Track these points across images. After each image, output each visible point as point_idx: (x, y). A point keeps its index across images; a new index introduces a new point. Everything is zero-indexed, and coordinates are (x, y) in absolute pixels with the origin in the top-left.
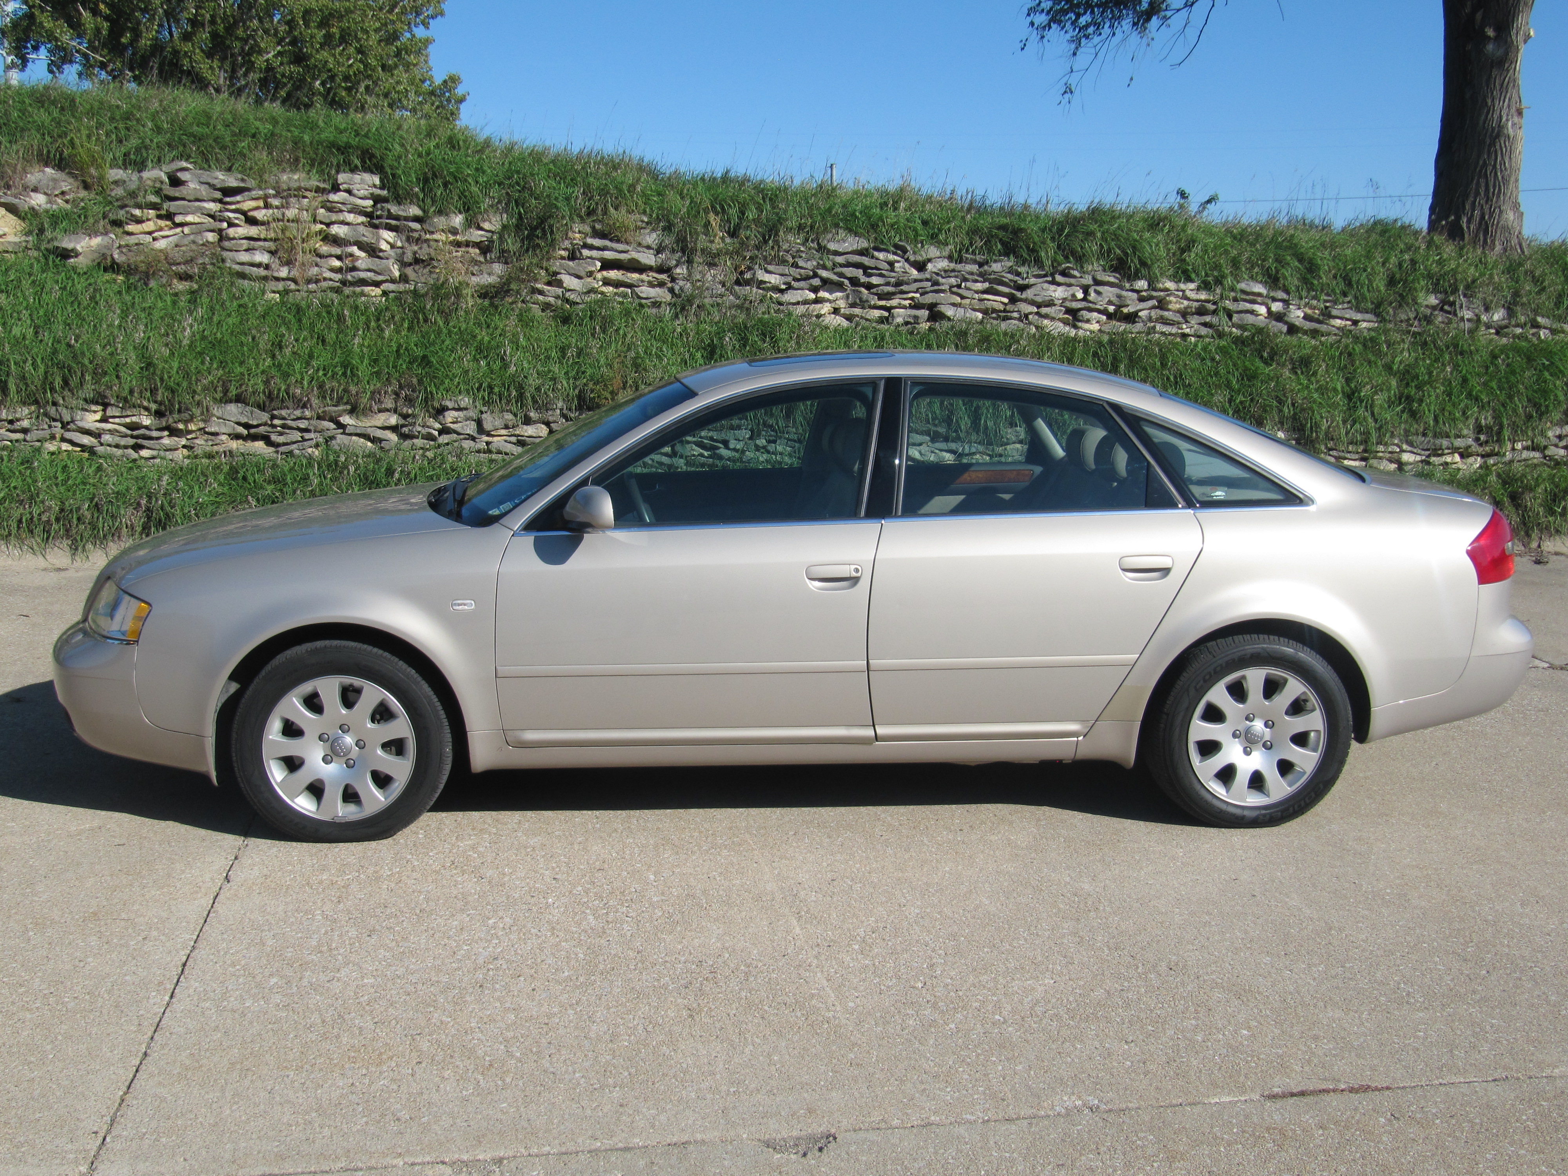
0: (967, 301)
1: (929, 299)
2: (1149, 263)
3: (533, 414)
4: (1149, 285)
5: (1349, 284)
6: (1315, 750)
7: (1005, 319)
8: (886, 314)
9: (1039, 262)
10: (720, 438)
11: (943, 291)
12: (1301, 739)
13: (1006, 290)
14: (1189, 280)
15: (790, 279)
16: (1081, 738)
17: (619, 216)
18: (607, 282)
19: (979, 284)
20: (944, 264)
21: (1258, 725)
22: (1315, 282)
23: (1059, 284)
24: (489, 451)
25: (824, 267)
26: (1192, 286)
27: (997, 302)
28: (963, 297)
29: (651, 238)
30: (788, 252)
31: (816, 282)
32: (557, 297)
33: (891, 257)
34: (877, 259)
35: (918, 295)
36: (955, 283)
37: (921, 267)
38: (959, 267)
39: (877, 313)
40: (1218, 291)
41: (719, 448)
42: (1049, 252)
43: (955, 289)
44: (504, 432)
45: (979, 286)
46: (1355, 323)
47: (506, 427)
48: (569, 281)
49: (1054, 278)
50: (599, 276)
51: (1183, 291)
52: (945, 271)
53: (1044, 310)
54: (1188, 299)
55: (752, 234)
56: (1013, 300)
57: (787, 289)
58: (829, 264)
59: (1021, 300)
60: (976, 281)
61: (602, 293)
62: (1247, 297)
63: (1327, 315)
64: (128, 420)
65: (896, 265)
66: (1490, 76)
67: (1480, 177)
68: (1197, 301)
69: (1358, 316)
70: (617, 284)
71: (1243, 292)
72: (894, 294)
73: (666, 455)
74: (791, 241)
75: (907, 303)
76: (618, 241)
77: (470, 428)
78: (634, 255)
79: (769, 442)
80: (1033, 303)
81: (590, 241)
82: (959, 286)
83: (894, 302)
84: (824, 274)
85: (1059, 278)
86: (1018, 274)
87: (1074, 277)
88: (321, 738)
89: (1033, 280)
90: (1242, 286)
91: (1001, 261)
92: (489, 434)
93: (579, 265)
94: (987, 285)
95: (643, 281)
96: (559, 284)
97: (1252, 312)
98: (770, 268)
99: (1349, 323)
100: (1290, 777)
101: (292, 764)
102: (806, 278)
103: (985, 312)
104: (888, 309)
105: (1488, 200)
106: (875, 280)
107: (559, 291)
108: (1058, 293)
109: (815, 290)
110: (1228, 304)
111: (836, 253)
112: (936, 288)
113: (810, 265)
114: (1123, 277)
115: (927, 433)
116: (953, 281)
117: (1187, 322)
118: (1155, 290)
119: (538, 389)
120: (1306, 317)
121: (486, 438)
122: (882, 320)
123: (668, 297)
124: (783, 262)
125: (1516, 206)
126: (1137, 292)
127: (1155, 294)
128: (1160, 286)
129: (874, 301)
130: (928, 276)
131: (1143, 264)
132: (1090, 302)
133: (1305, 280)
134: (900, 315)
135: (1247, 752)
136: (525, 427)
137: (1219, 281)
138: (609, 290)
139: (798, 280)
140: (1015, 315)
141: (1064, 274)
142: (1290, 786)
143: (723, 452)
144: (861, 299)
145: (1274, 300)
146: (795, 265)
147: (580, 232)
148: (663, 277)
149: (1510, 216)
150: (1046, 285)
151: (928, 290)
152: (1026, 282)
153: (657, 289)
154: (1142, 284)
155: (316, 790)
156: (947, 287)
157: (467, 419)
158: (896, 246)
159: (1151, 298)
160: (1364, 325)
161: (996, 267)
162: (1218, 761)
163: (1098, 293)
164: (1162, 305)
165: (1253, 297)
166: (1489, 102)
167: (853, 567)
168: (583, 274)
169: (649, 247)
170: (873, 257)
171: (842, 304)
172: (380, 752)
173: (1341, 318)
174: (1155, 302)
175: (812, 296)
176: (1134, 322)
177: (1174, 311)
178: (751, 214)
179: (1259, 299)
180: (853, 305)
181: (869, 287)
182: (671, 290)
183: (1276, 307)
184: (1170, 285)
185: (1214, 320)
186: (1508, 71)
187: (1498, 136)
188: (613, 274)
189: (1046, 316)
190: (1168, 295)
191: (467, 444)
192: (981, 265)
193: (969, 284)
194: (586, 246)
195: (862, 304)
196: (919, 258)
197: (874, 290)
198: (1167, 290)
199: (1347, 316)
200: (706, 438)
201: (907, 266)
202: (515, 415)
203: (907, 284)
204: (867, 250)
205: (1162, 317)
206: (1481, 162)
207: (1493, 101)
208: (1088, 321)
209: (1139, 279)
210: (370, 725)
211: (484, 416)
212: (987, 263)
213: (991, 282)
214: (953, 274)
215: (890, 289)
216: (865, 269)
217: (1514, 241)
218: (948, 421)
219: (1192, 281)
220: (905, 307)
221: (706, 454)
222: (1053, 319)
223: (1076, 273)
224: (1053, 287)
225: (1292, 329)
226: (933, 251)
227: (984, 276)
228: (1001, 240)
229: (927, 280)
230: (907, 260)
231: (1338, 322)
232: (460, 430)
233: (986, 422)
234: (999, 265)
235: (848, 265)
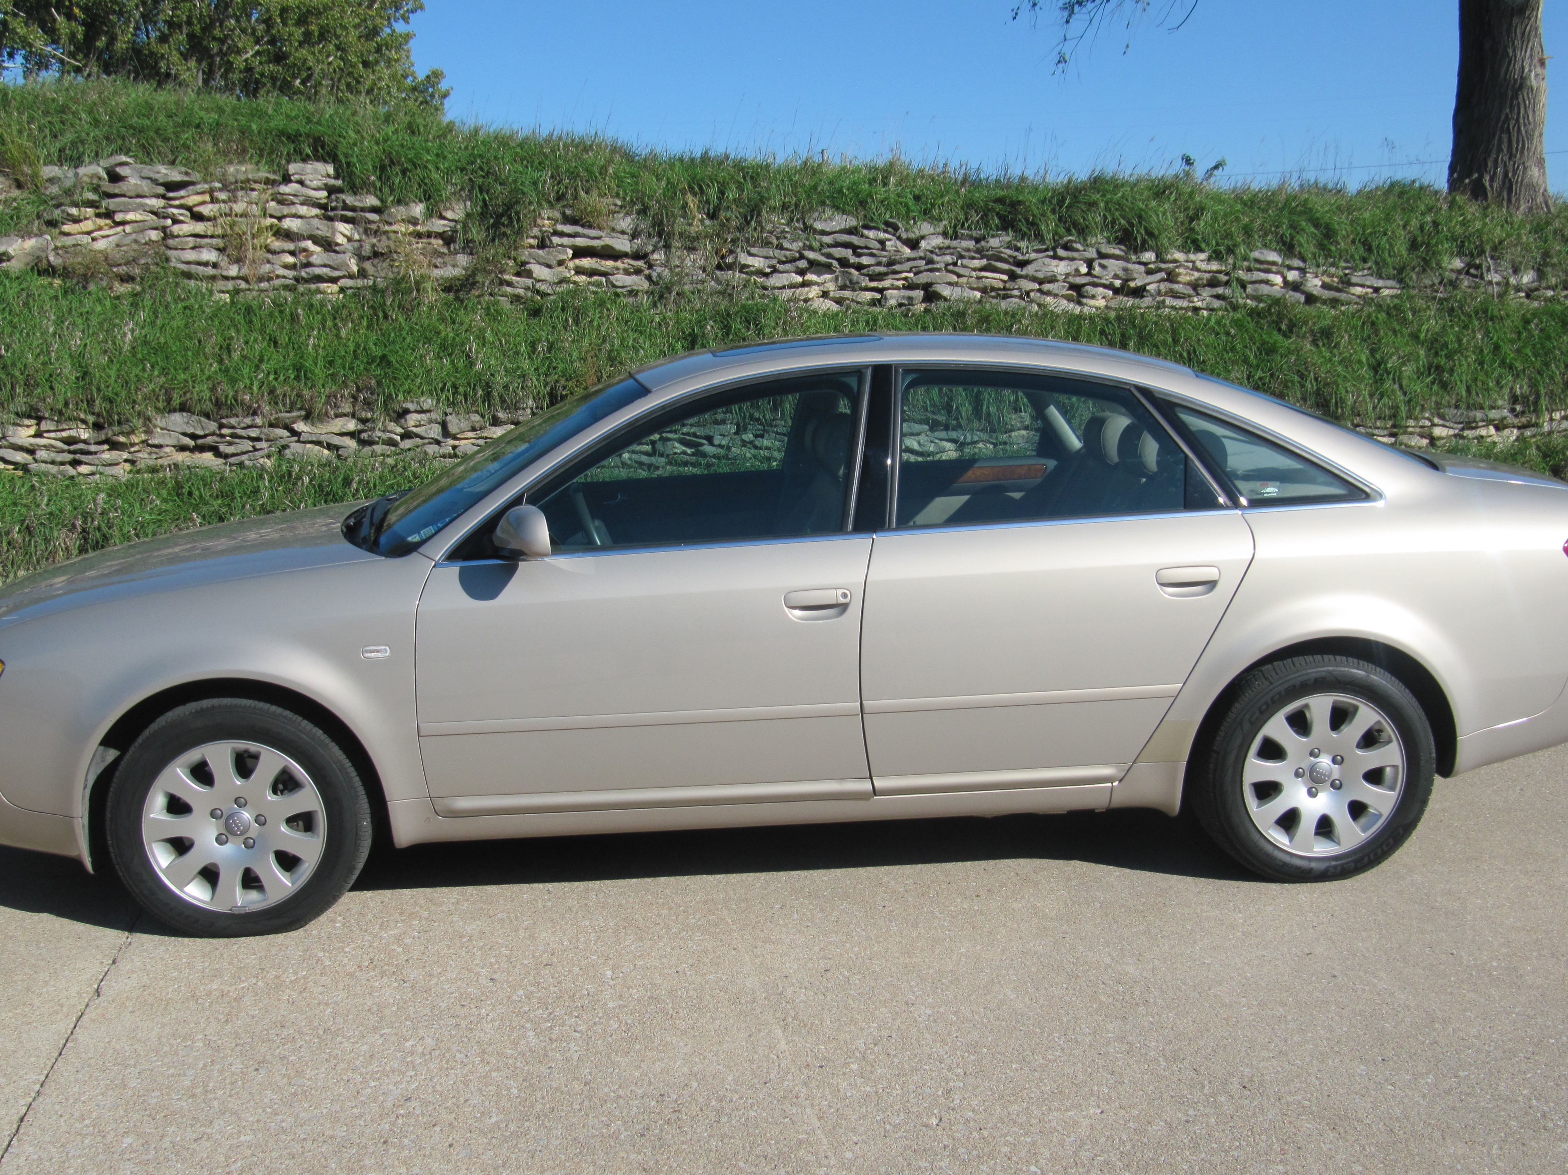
0: (964, 280)
1: (924, 278)
2: (1156, 233)
3: (501, 415)
4: (1157, 257)
5: (1369, 250)
6: (1392, 788)
7: (1005, 297)
8: (878, 296)
9: (1039, 237)
10: (703, 434)
11: (938, 270)
12: (1375, 776)
13: (1005, 266)
14: (1199, 250)
15: (774, 262)
16: (1115, 784)
17: (592, 200)
18: (579, 271)
19: (976, 261)
20: (938, 241)
21: (1325, 761)
22: (1333, 248)
23: (1061, 259)
24: (455, 456)
25: (811, 248)
26: (1203, 256)
27: (996, 279)
28: (959, 276)
29: (626, 223)
30: (771, 233)
31: (803, 264)
32: (527, 289)
33: (882, 235)
34: (867, 238)
35: (911, 275)
36: (951, 261)
37: (913, 244)
38: (954, 243)
39: (869, 295)
40: (1231, 261)
41: (703, 445)
42: (1049, 226)
43: (951, 268)
44: (471, 434)
45: (977, 263)
46: (1376, 290)
47: (474, 429)
48: (539, 271)
49: (1055, 253)
50: (571, 264)
51: (1193, 262)
52: (940, 248)
53: (1046, 287)
54: (1198, 270)
55: (733, 216)
56: (1013, 277)
57: (772, 273)
58: (816, 245)
59: (1021, 277)
60: (973, 258)
61: (575, 283)
62: (1262, 267)
63: (1346, 282)
64: (65, 434)
65: (888, 243)
66: (1510, 25)
67: (1502, 132)
68: (1209, 272)
69: (1380, 283)
70: (592, 273)
71: (1257, 261)
72: (886, 274)
73: (646, 454)
74: (776, 221)
75: (900, 283)
76: (590, 227)
77: (435, 431)
78: (607, 241)
79: (756, 436)
80: (1034, 279)
81: (560, 227)
82: (955, 264)
83: (886, 283)
84: (811, 255)
85: (1061, 252)
86: (1018, 249)
87: (1077, 250)
88: (213, 814)
89: (1033, 256)
90: (1256, 254)
91: (998, 236)
92: (455, 438)
93: (549, 253)
94: (984, 262)
95: (618, 269)
96: (529, 274)
97: (1267, 282)
98: (753, 250)
99: (1370, 290)
100: (1363, 820)
101: (181, 846)
102: (793, 260)
103: (984, 290)
104: (880, 291)
105: (1511, 156)
106: (865, 260)
107: (529, 282)
108: (1061, 268)
109: (802, 272)
110: (1241, 274)
111: (823, 233)
112: (930, 266)
113: (796, 246)
114: (1129, 248)
115: (925, 421)
116: (949, 259)
117: (1198, 294)
118: (1164, 261)
119: (506, 387)
120: (1325, 286)
121: (451, 442)
122: (874, 303)
123: (646, 285)
124: (767, 244)
125: (1541, 163)
126: (1145, 264)
127: (1163, 266)
128: (1169, 257)
129: (865, 282)
130: (922, 254)
131: (1150, 234)
132: (1095, 276)
133: (1321, 247)
134: (894, 297)
135: (1312, 794)
136: (493, 428)
137: (1230, 251)
138: (582, 279)
139: (784, 263)
140: (1016, 293)
141: (1066, 247)
142: (1364, 831)
143: (708, 449)
144: (851, 281)
145: (1290, 268)
146: (780, 247)
147: (549, 219)
148: (640, 263)
149: (1535, 172)
150: (1047, 260)
151: (922, 269)
152: (1026, 257)
153: (634, 277)
154: (1149, 256)
155: (210, 875)
156: (942, 266)
157: (431, 421)
158: (887, 224)
159: (1160, 270)
160: (1386, 292)
161: (994, 242)
162: (1278, 806)
163: (1103, 267)
164: (1171, 277)
165: (1267, 267)
166: (1510, 51)
167: (840, 592)
168: (554, 263)
169: (623, 233)
170: (862, 236)
171: (831, 287)
172: (284, 828)
173: (1362, 286)
174: (1163, 275)
175: (799, 279)
176: (1142, 297)
177: (1184, 284)
178: (732, 194)
179: (1274, 268)
180: (843, 288)
181: (859, 267)
182: (649, 278)
183: (1292, 276)
184: (1179, 256)
185: (1227, 292)
186: (1529, 19)
187: (1521, 87)
188: (586, 262)
189: (1048, 293)
190: (1177, 267)
191: (431, 449)
192: (978, 241)
193: (965, 262)
194: (556, 233)
195: (852, 286)
196: (912, 236)
197: (865, 271)
198: (1175, 261)
199: (1368, 283)
200: (688, 434)
201: (899, 244)
202: (483, 416)
203: (900, 263)
204: (856, 228)
205: (1171, 290)
206: (1503, 117)
207: (1514, 51)
208: (1093, 297)
209: (1147, 250)
210: (271, 797)
211: (449, 418)
212: (984, 238)
213: (989, 258)
214: (948, 251)
215: (882, 269)
216: (854, 248)
217: (1540, 199)
218: (948, 408)
219: (1202, 251)
220: (898, 288)
221: (689, 451)
222: (1055, 296)
223: (1078, 246)
224: (1055, 262)
225: (1310, 299)
226: (926, 228)
227: (981, 253)
228: (998, 214)
229: (921, 258)
230: (899, 238)
231: (1358, 290)
232: (423, 434)
233: (988, 407)
234: (997, 240)
235: (837, 245)
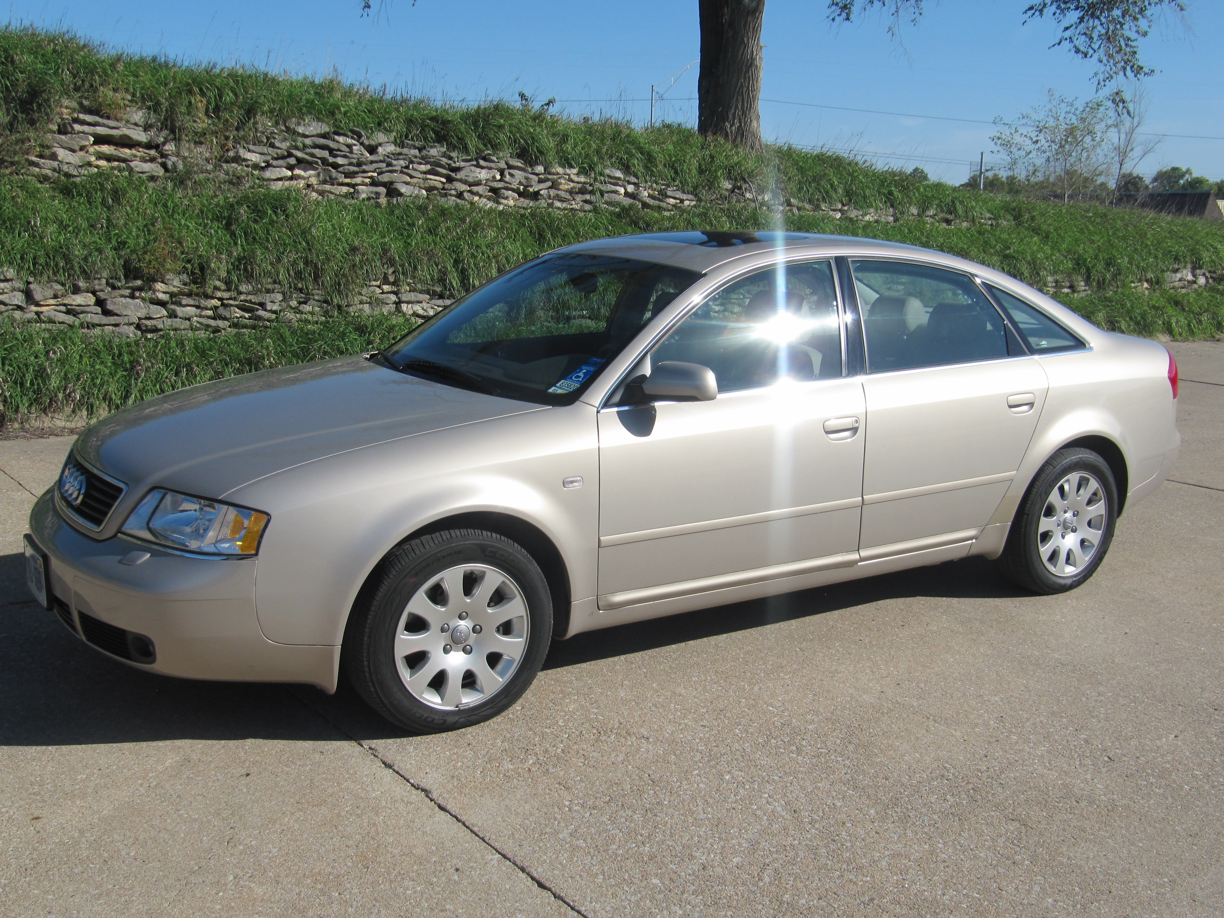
0: (415, 180)
1: (385, 178)
2: (545, 152)
3: (82, 284)
4: (545, 170)
5: (676, 172)
6: (1099, 529)
7: (446, 195)
8: (352, 190)
9: (466, 150)
10: (257, 301)
11: (396, 171)
12: (1092, 523)
13: (444, 171)
14: (571, 167)
15: (269, 158)
16: (974, 541)
17: (106, 93)
18: (100, 156)
19: (422, 166)
20: (391, 148)
21: (1070, 515)
22: (654, 170)
23: (482, 168)
24: (40, 321)
25: (297, 148)
26: (575, 171)
27: (437, 181)
28: (411, 177)
29: (138, 116)
30: (263, 133)
31: (292, 161)
32: (54, 170)
33: (350, 141)
34: (338, 142)
35: (376, 174)
36: (404, 165)
37: (372, 150)
38: (405, 151)
39: (345, 189)
40: (593, 175)
41: (257, 310)
42: (473, 142)
43: (405, 170)
44: (52, 302)
45: (423, 168)
46: (682, 201)
47: (55, 297)
48: (62, 153)
49: (478, 163)
50: (91, 150)
51: (569, 175)
52: (393, 154)
53: (475, 189)
54: (573, 181)
55: (234, 116)
56: (450, 180)
57: (267, 167)
58: (300, 145)
59: (457, 180)
60: (420, 164)
61: (97, 167)
62: (612, 181)
63: (663, 195)
65: (354, 148)
66: (746, 21)
67: (738, 95)
68: (578, 183)
69: (685, 197)
70: (109, 158)
71: (609, 176)
72: (357, 173)
73: (209, 317)
74: (265, 123)
75: (367, 180)
76: (108, 118)
77: (18, 299)
78: (125, 131)
79: (300, 303)
80: (465, 182)
81: (82, 116)
82: (407, 167)
83: (358, 180)
84: (299, 154)
85: (482, 162)
86: (451, 158)
87: (493, 162)
88: (442, 629)
89: (462, 164)
90: (607, 171)
91: (435, 147)
92: (38, 305)
93: (71, 139)
94: (429, 167)
95: (135, 156)
96: (54, 157)
97: (616, 192)
98: (251, 147)
99: (678, 201)
100: (1087, 550)
102: (283, 158)
103: (429, 189)
104: (353, 186)
105: (744, 113)
106: (340, 161)
107: (55, 164)
108: (483, 175)
109: (291, 168)
110: (598, 185)
111: (305, 136)
112: (390, 168)
113: (285, 145)
114: (526, 163)
115: (428, 292)
116: (402, 163)
117: (574, 199)
118: (550, 174)
119: (85, 259)
120: (650, 196)
121: (34, 308)
122: (346, 196)
123: (161, 172)
124: (260, 142)
125: (758, 117)
126: (537, 175)
127: (550, 177)
128: (554, 170)
129: (342, 179)
130: (382, 158)
131: (541, 153)
132: (507, 183)
133: (646, 167)
134: (364, 192)
135: (1064, 537)
136: (74, 297)
137: (591, 168)
138: (103, 163)
139: (276, 159)
140: (453, 192)
141: (485, 159)
142: (1087, 557)
143: (261, 313)
144: (330, 177)
145: (629, 183)
146: (272, 146)
147: (67, 108)
148: (153, 152)
149: (755, 124)
150: (473, 168)
151: (384, 170)
152: (457, 164)
153: (149, 164)
154: (540, 169)
155: (439, 683)
156: (399, 168)
157: (14, 290)
158: (352, 131)
159: (547, 180)
160: (687, 203)
161: (433, 152)
162: (1050, 547)
163: (512, 175)
164: (555, 185)
165: (616, 181)
166: (746, 40)
167: (854, 419)
168: (77, 148)
169: (136, 124)
170: (334, 140)
171: (314, 181)
172: (496, 635)
173: (675, 198)
174: (549, 184)
175: (289, 173)
176: (537, 200)
177: (564, 191)
178: (229, 97)
179: (620, 183)
180: (325, 182)
181: (336, 166)
182: (164, 166)
183: (631, 188)
184: (560, 170)
185: (593, 198)
186: (758, 18)
187: (751, 65)
188: (105, 149)
189: (477, 194)
190: (559, 178)
191: (18, 314)
192: (420, 150)
193: (415, 166)
194: (76, 121)
195: (332, 181)
196: (373, 143)
197: (341, 169)
198: (558, 174)
199: (677, 196)
200: (246, 301)
201: (363, 149)
202: (63, 285)
203: (365, 164)
204: (328, 133)
205: (557, 195)
206: (739, 84)
207: (748, 40)
208: (506, 198)
209: (538, 165)
210: (489, 610)
211: (32, 286)
212: (424, 148)
213: (431, 164)
214: (401, 157)
215: (353, 169)
216: (331, 151)
217: (757, 143)
218: (442, 281)
219: (574, 168)
220: (366, 185)
221: (247, 315)
222: (481, 196)
223: (494, 159)
224: (478, 170)
225: (645, 205)
226: (381, 137)
227: (425, 160)
228: (432, 129)
229: (381, 161)
230: (362, 144)
231: (672, 201)
232: (7, 301)
233: (473, 281)
234: (435, 150)
235: (316, 146)
